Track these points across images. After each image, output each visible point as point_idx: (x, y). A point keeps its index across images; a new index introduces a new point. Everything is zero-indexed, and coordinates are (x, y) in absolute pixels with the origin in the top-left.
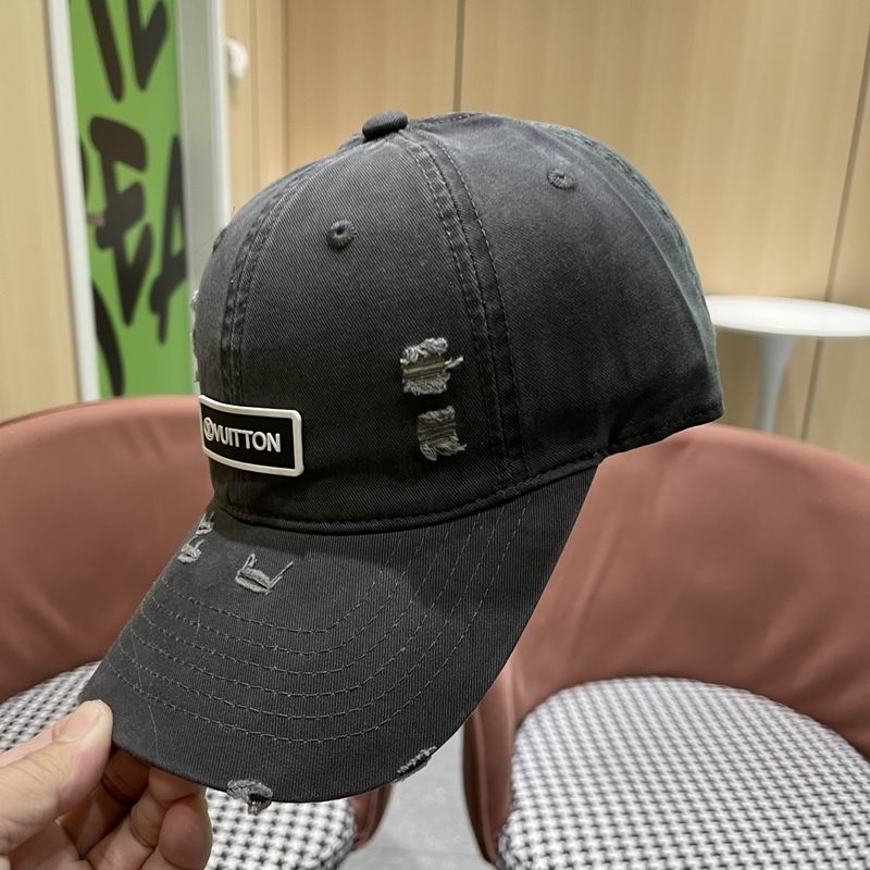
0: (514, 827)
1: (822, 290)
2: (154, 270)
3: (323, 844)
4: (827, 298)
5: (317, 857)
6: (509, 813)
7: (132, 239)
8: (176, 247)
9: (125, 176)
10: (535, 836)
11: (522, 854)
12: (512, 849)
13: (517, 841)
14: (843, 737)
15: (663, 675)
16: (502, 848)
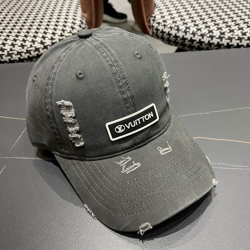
0: (156, 12)
3: (73, 28)
5: (70, 32)
6: (154, 9)
10: (166, 14)
11: (161, 21)
12: (156, 20)
13: (158, 17)
16: (152, 22)
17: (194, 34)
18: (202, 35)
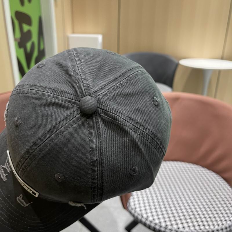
0: (131, 200)
1: (220, 56)
2: (36, 54)
4: (222, 58)
6: (130, 196)
7: (29, 45)
8: (42, 47)
9: (26, 28)
10: (137, 202)
11: (133, 207)
12: (130, 206)
13: (132, 204)
14: (220, 175)
15: (173, 160)
16: (128, 205)
17: (151, 222)
18: (156, 224)
